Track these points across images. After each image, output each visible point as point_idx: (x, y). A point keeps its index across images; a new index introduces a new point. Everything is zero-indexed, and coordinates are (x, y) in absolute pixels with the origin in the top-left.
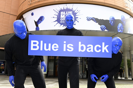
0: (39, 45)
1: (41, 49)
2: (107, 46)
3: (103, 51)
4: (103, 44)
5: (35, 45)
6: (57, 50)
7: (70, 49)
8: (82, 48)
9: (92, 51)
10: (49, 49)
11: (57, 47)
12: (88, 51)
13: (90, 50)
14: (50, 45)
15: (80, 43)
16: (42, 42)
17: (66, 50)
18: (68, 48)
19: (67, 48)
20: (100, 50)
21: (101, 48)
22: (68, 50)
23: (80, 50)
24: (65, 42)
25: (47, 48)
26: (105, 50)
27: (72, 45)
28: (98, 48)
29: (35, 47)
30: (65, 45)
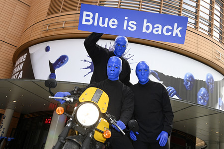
0: (93, 18)
1: (96, 24)
2: (180, 28)
3: (174, 35)
4: (176, 25)
5: (88, 18)
6: (115, 27)
7: (132, 28)
8: (148, 28)
9: (160, 33)
10: (106, 25)
11: (116, 23)
12: (154, 32)
13: (157, 31)
14: (107, 19)
15: (145, 21)
16: (97, 14)
17: (127, 28)
18: (130, 26)
19: (128, 26)
20: (170, 33)
21: (172, 31)
22: (129, 28)
23: (144, 30)
24: (126, 18)
25: (103, 23)
26: (177, 34)
27: (135, 23)
28: (168, 30)
29: (87, 21)
30: (126, 22)
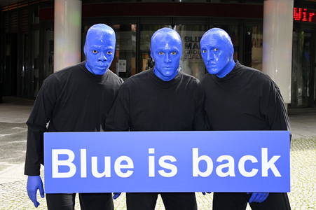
0: (77, 162)
1: (84, 174)
2: (275, 158)
3: (265, 174)
4: (264, 151)
5: (63, 163)
6: (129, 173)
7: (168, 171)
8: (203, 166)
9: (231, 173)
10: (107, 173)
11: (131, 165)
12: (219, 173)
13: (225, 170)
14: (108, 160)
16: (83, 152)
17: (156, 173)
18: (162, 169)
19: (158, 167)
20: (254, 172)
21: (258, 166)
22: (162, 173)
23: (196, 172)
24: (152, 151)
25: (101, 169)
26: (270, 171)
27: (173, 159)
28: (249, 166)
29: (63, 169)
30: (152, 160)
